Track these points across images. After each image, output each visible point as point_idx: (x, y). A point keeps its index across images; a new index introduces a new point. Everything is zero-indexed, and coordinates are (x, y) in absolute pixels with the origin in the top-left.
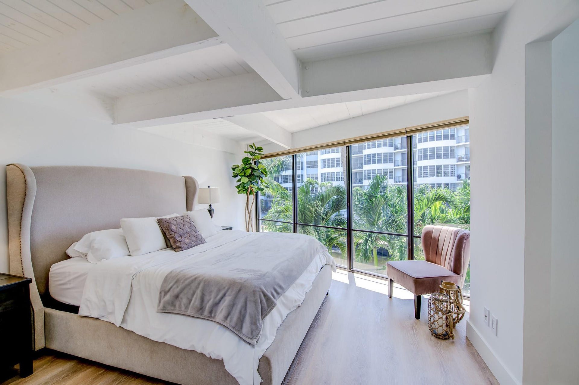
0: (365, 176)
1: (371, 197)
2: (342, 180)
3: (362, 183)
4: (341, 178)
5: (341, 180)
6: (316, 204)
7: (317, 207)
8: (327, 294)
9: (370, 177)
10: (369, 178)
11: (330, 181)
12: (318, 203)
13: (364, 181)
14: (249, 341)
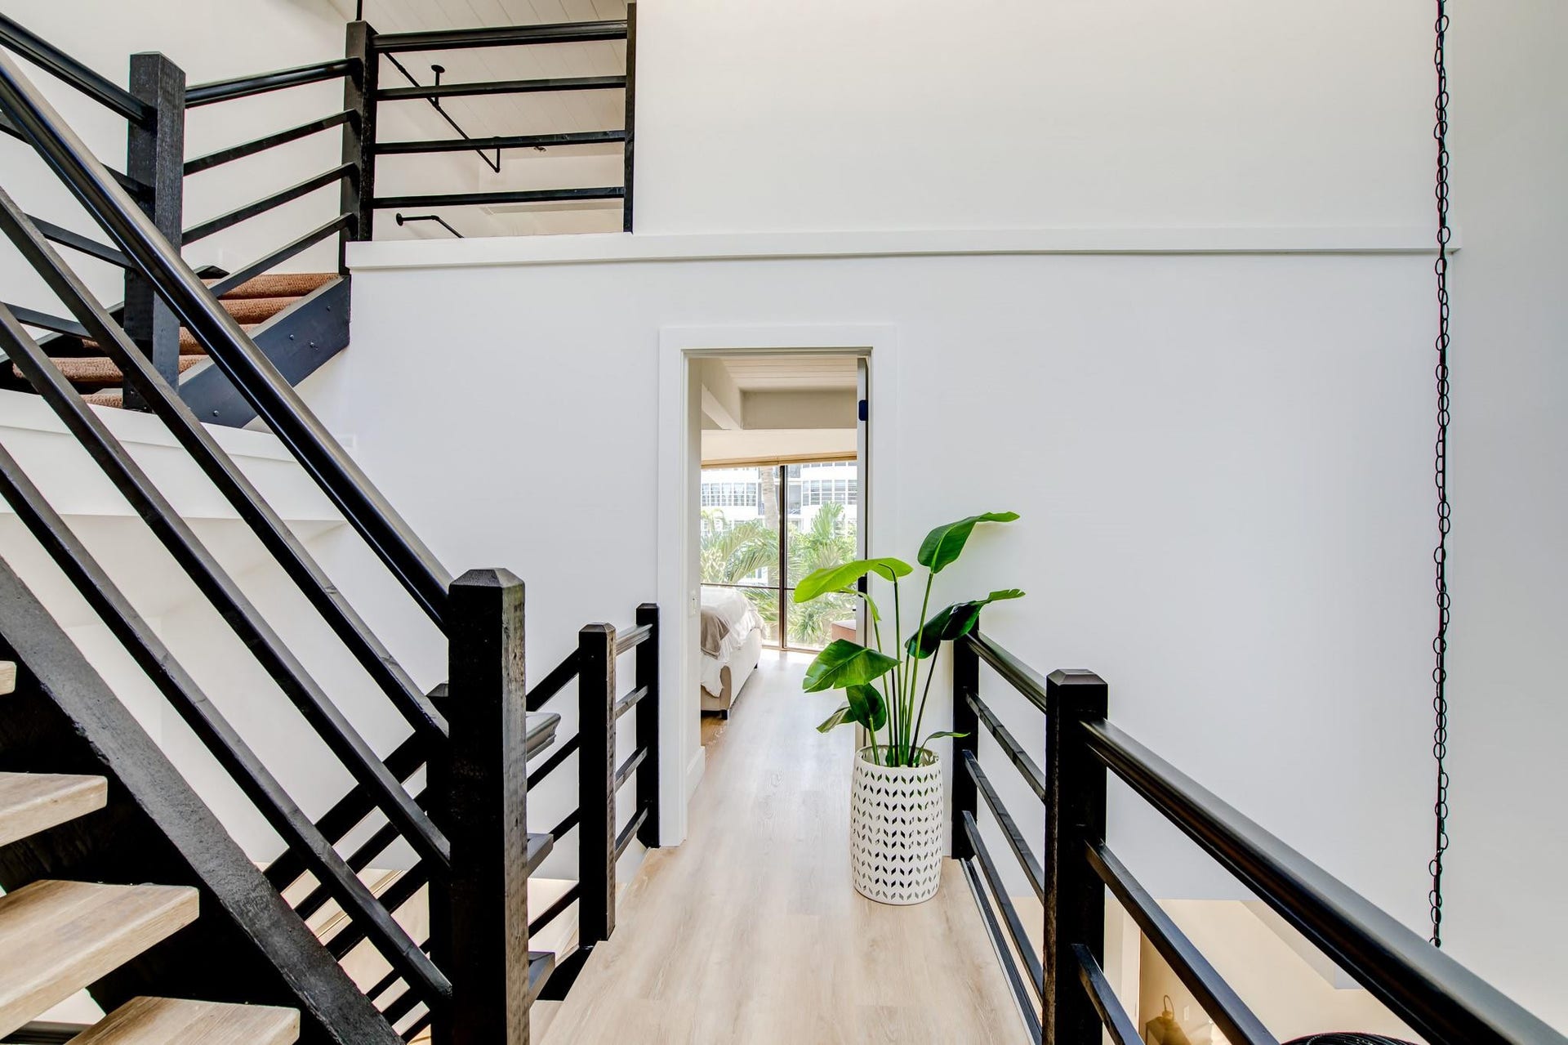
0: (806, 497)
1: (816, 544)
2: (747, 505)
3: (798, 513)
4: (745, 497)
5: (745, 503)
6: (713, 555)
7: (714, 560)
8: (756, 667)
9: (818, 499)
10: (815, 501)
11: (719, 505)
12: (717, 552)
13: (803, 509)
14: (714, 653)
